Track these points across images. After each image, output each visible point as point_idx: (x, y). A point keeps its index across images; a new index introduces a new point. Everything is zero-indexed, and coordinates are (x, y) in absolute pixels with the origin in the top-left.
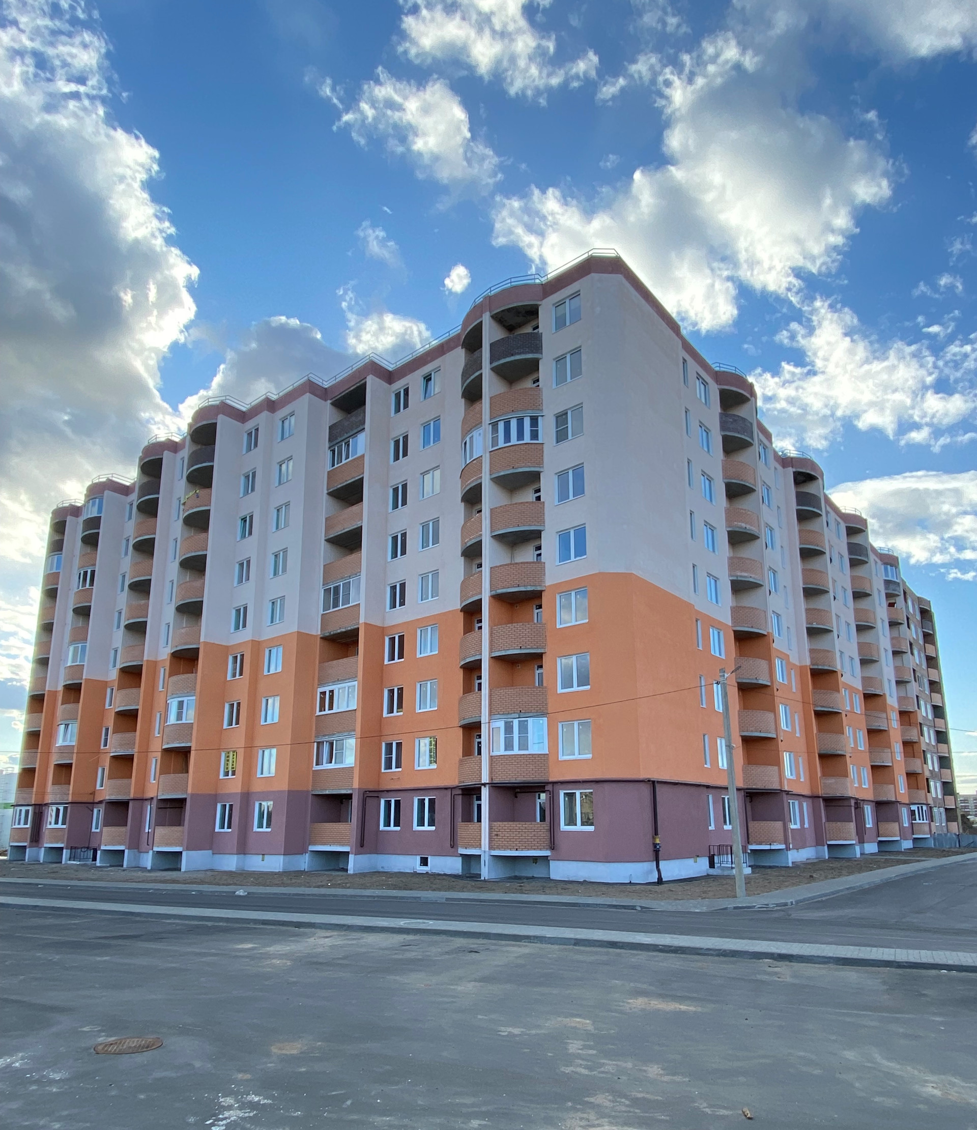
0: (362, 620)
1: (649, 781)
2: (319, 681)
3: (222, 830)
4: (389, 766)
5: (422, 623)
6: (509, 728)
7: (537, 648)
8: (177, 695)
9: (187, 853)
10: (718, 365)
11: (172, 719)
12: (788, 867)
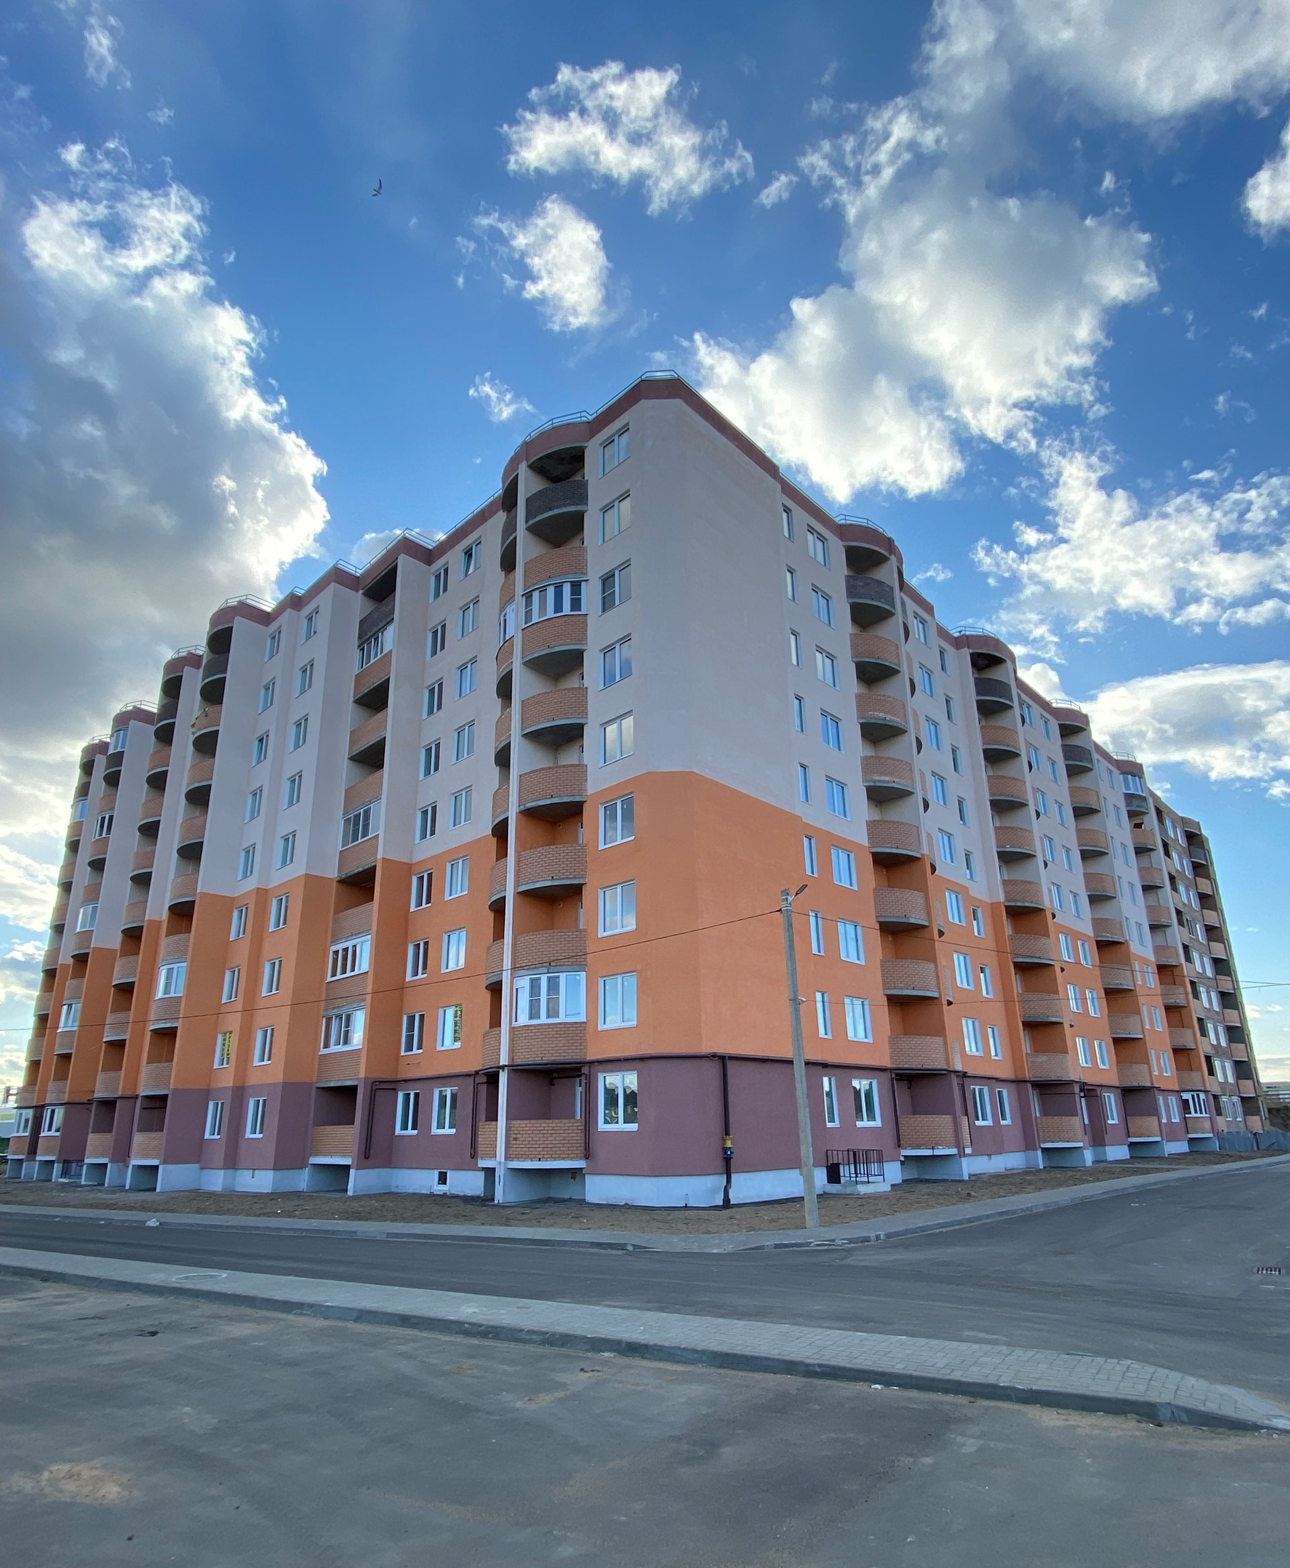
0: (379, 856)
1: (714, 1056)
2: (332, 937)
3: (212, 1137)
4: (409, 1047)
5: (453, 856)
6: (535, 986)
7: (575, 878)
8: (167, 962)
9: (164, 1169)
10: (843, 517)
11: (160, 994)
12: (963, 1181)
